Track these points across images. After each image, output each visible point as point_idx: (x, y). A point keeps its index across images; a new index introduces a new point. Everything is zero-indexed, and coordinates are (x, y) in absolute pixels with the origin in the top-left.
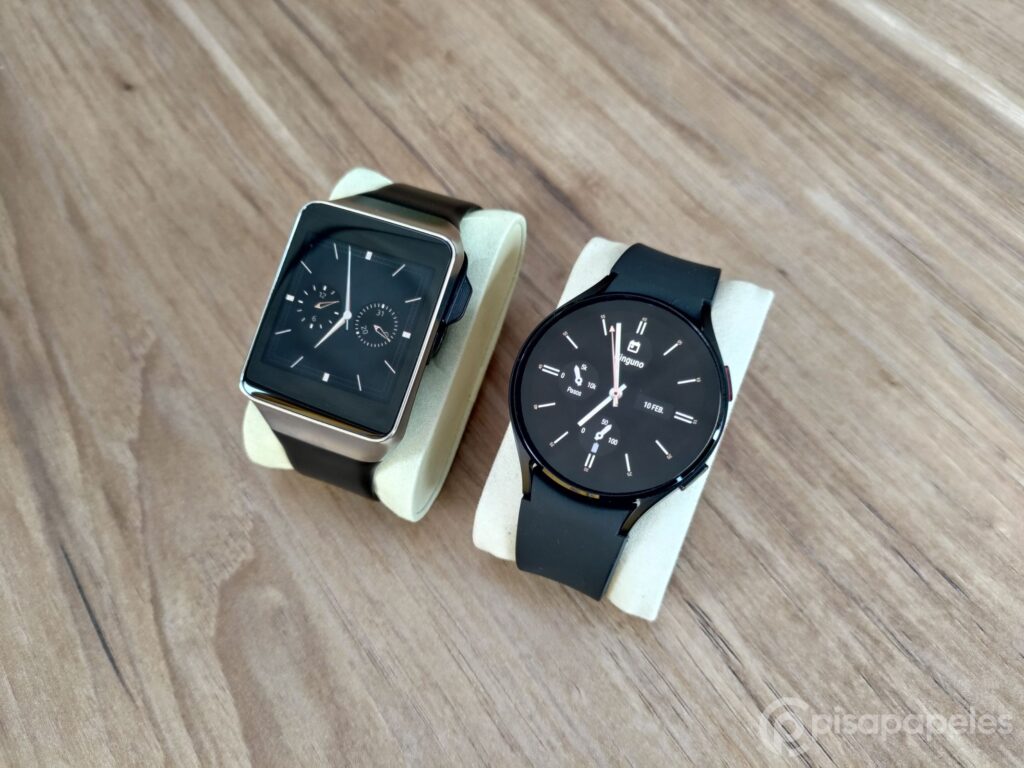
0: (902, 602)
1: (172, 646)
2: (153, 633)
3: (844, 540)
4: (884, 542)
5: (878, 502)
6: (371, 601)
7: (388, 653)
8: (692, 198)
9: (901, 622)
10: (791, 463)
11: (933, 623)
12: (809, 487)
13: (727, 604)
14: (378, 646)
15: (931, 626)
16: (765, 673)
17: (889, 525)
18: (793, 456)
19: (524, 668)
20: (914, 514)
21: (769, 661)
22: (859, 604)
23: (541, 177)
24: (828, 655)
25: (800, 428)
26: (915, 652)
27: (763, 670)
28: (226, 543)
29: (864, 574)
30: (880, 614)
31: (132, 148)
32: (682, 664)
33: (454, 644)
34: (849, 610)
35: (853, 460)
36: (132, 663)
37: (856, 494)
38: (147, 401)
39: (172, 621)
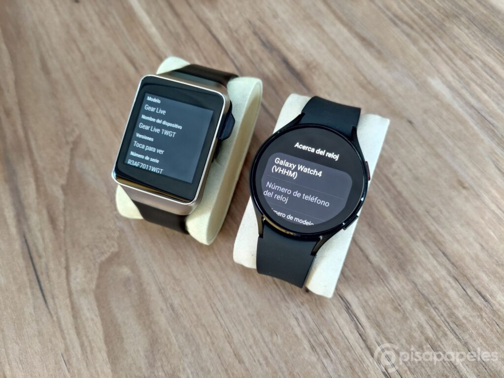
0: (455, 306)
1: (74, 292)
2: (65, 285)
3: (428, 270)
4: (449, 273)
5: (449, 251)
6: (174, 278)
7: (181, 306)
8: (365, 78)
9: (454, 317)
10: (404, 226)
11: (471, 319)
12: (412, 240)
13: (360, 298)
14: (176, 302)
15: (470, 321)
16: (376, 336)
17: (453, 264)
18: (405, 223)
19: (250, 321)
20: (468, 259)
21: (380, 331)
22: (431, 305)
23: (286, 62)
24: (411, 330)
25: (411, 208)
26: (460, 334)
27: (375, 335)
28: (105, 242)
29: (436, 289)
30: (443, 311)
31: (75, 32)
32: (332, 327)
33: (215, 305)
34: (426, 307)
35: (437, 227)
36: (53, 298)
37: (437, 246)
38: (72, 166)
39: (75, 279)
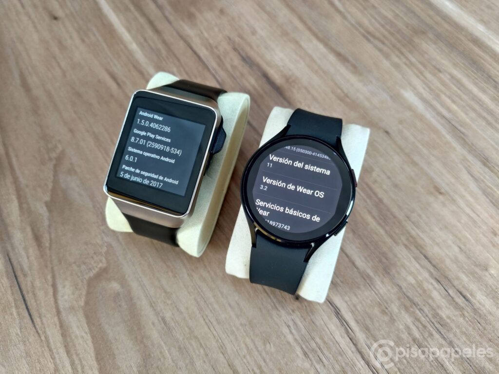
0: (439, 307)
1: (61, 310)
2: (52, 302)
3: (411, 273)
4: (431, 274)
5: (430, 254)
6: (165, 292)
7: (173, 319)
8: (343, 92)
9: (438, 317)
10: (386, 232)
11: (454, 318)
12: (395, 245)
13: (349, 303)
14: (168, 315)
15: (453, 320)
16: (366, 340)
17: (434, 266)
18: (387, 228)
19: (242, 331)
20: (448, 262)
21: (369, 334)
22: (417, 307)
23: (266, 76)
24: (399, 332)
25: (392, 214)
26: (445, 333)
27: (365, 338)
28: (92, 257)
29: (421, 292)
30: (427, 312)
31: (56, 50)
32: (324, 333)
33: (207, 316)
34: (412, 309)
35: (418, 231)
36: (40, 317)
37: (418, 249)
38: (56, 181)
39: (62, 296)
